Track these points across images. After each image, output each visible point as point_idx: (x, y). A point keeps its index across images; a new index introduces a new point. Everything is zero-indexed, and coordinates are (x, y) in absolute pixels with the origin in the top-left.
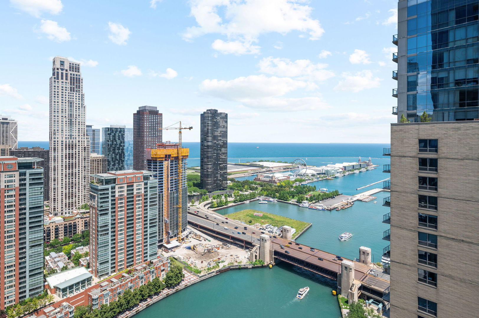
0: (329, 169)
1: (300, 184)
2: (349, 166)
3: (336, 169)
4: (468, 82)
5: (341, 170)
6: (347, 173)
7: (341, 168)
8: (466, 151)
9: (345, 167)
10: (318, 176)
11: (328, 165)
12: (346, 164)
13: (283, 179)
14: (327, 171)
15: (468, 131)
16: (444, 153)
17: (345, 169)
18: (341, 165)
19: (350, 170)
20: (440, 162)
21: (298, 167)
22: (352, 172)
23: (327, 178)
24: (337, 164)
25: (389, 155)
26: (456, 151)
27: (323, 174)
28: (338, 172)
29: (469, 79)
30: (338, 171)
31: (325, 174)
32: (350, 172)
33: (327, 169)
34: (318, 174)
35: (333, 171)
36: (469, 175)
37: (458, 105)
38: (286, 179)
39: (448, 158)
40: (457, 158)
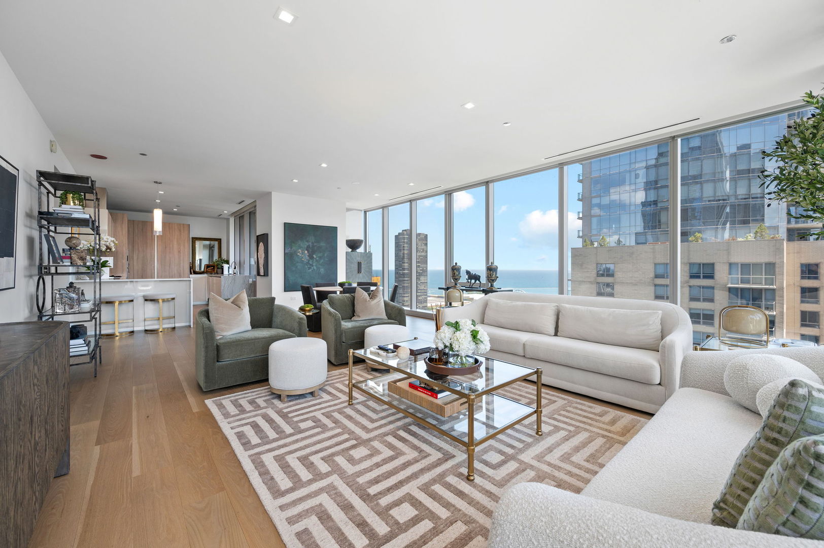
8: (639, 276)
26: (631, 276)
39: (623, 283)
40: (631, 283)
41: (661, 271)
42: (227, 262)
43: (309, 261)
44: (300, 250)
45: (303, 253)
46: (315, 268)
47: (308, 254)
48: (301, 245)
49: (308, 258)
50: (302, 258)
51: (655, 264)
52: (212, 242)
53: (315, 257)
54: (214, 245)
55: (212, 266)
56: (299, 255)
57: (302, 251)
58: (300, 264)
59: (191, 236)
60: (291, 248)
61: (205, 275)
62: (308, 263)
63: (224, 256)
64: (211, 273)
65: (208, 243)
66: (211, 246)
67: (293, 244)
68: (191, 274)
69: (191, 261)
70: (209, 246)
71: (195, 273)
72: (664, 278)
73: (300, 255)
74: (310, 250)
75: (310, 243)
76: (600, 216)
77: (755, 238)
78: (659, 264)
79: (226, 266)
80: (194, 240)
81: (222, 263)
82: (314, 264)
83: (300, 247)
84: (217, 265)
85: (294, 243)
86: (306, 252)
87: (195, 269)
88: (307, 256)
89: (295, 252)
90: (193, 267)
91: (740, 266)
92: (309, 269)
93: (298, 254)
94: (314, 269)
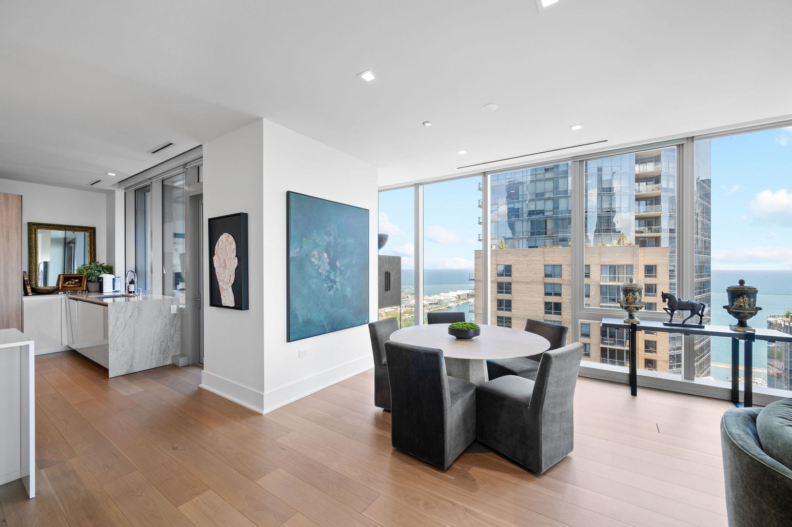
0: (442, 298)
1: (410, 317)
2: (463, 295)
3: (449, 298)
4: (538, 214)
5: (455, 299)
6: (462, 302)
7: (455, 297)
8: (532, 276)
9: (459, 296)
10: (430, 307)
11: (441, 294)
12: (460, 292)
13: (390, 312)
14: (440, 300)
15: (533, 258)
16: (516, 277)
17: (459, 298)
18: (455, 294)
19: (465, 299)
20: (513, 286)
21: (408, 297)
22: (467, 301)
23: (440, 308)
24: (450, 292)
25: (473, 280)
26: (525, 275)
27: (435, 304)
28: (451, 302)
29: (537, 211)
30: (452, 300)
31: (437, 304)
32: (465, 301)
33: (439, 298)
34: (430, 304)
35: (446, 301)
36: (535, 296)
37: (529, 234)
38: (394, 311)
39: (519, 282)
40: (526, 282)
41: (549, 270)
42: (110, 270)
43: (329, 272)
44: (315, 252)
45: (320, 259)
46: (339, 286)
47: (328, 260)
48: (318, 241)
49: (328, 267)
50: (319, 267)
51: (545, 265)
52: (70, 234)
53: (339, 265)
54: (74, 239)
55: (75, 278)
56: (314, 262)
57: (319, 254)
58: (315, 281)
59: (26, 220)
60: (301, 247)
61: (61, 297)
62: (328, 278)
63: (102, 258)
64: (75, 292)
65: (60, 234)
66: (67, 241)
67: (304, 239)
68: (26, 294)
69: (26, 269)
70: (63, 242)
71: (37, 292)
72: (551, 277)
73: (316, 262)
74: (332, 253)
75: (331, 238)
76: (498, 222)
77: (618, 244)
78: (547, 265)
79: (107, 278)
80: (33, 227)
81: (100, 271)
82: (337, 280)
83: (316, 246)
84: (89, 275)
85: (306, 237)
86: (325, 255)
87: (36, 283)
88: (326, 264)
89: (307, 255)
90: (30, 280)
91: (608, 266)
92: (329, 291)
93: (313, 260)
94: (337, 289)
